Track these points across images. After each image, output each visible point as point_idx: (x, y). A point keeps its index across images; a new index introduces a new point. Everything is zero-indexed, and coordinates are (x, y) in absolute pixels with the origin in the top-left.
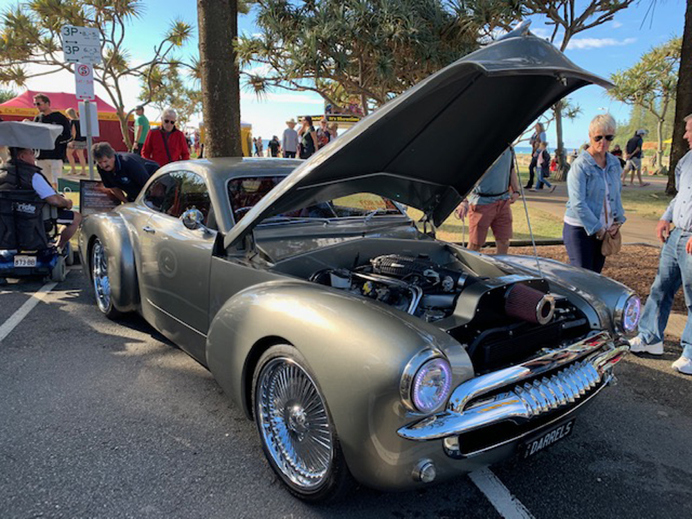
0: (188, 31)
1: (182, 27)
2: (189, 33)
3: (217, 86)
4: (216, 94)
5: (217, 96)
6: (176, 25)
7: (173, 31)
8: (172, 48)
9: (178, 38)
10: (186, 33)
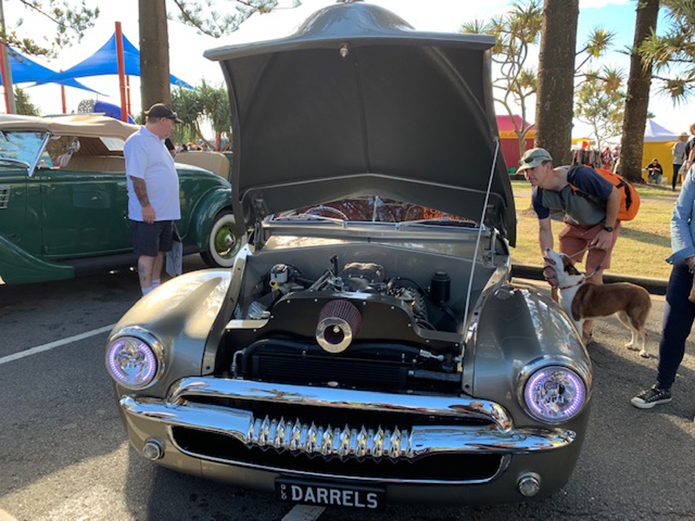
0: (607, 40)
1: (601, 36)
2: (610, 41)
3: (549, 96)
4: (548, 104)
5: (549, 107)
6: (595, 35)
7: (591, 42)
8: (589, 60)
9: (596, 49)
10: (605, 43)
